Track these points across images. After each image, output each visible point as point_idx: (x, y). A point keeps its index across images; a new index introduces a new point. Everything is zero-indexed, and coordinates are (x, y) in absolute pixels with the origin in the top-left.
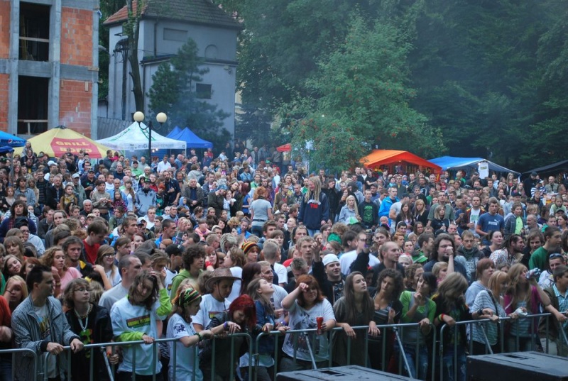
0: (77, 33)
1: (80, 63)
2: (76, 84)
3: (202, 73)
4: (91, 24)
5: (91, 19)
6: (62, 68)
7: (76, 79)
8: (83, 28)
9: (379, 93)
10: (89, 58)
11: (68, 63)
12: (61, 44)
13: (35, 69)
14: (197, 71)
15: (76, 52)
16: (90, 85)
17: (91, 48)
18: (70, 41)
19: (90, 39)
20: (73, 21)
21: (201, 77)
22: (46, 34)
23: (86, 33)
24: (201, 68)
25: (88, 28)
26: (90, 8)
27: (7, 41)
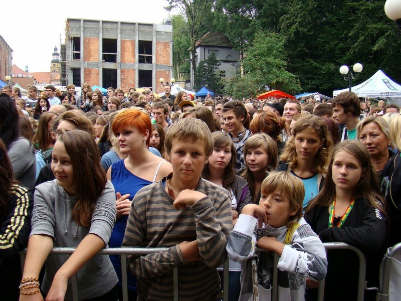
0: (163, 51)
1: (165, 63)
2: (163, 72)
3: (218, 65)
4: (169, 47)
5: (169, 45)
6: (157, 66)
7: (163, 70)
8: (165, 49)
9: (268, 63)
10: (168, 61)
11: (159, 64)
12: (156, 56)
13: (146, 67)
14: (216, 65)
15: (163, 59)
16: (169, 72)
17: (169, 57)
18: (160, 55)
19: (169, 54)
20: (161, 47)
21: (218, 67)
22: (150, 53)
23: (167, 51)
24: (218, 63)
25: (168, 49)
26: (168, 41)
27: (134, 56)
